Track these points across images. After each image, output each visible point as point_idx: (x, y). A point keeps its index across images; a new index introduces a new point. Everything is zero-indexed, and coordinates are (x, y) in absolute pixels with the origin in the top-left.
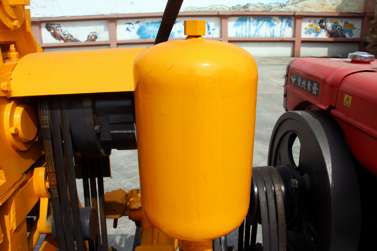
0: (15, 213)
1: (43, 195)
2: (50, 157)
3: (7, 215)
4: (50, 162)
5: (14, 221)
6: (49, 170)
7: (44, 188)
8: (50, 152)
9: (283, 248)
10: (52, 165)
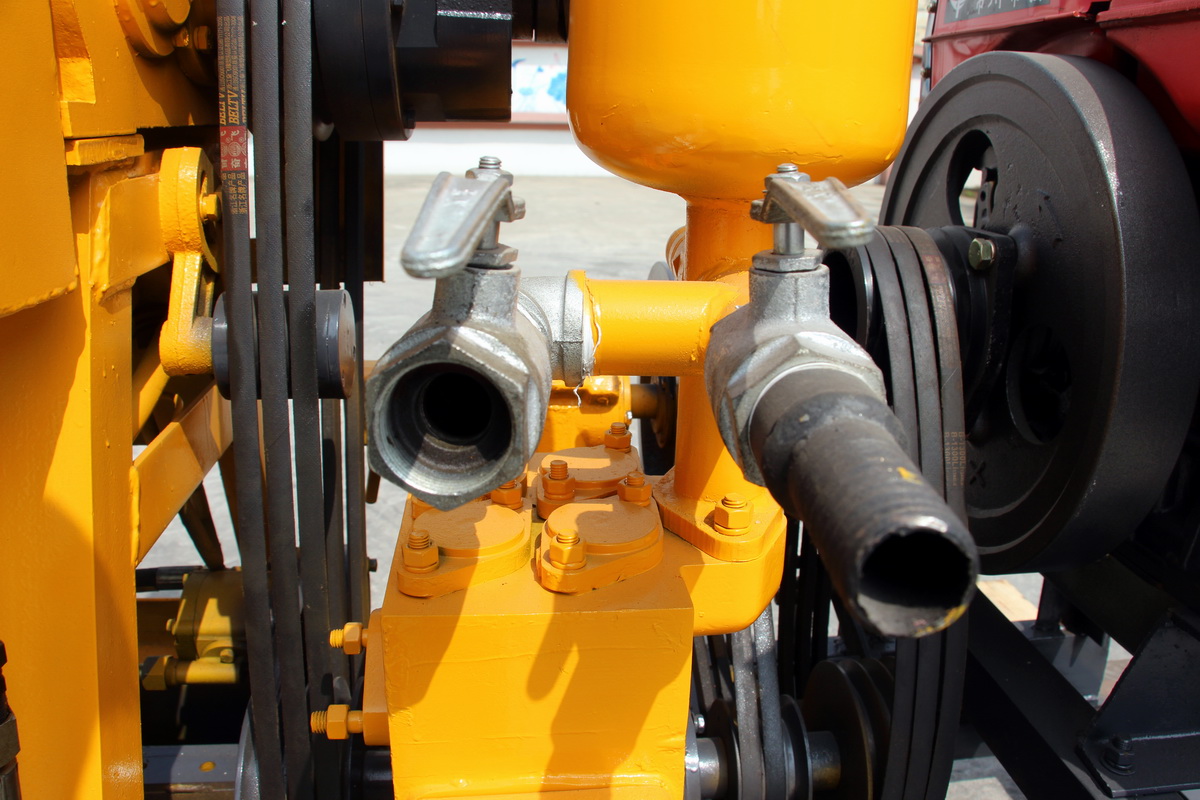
0: (108, 237)
1: (187, 240)
2: (235, 73)
3: (87, 232)
4: (235, 88)
5: (103, 260)
6: (227, 118)
7: (195, 209)
8: (238, 54)
9: (955, 446)
10: (239, 99)
